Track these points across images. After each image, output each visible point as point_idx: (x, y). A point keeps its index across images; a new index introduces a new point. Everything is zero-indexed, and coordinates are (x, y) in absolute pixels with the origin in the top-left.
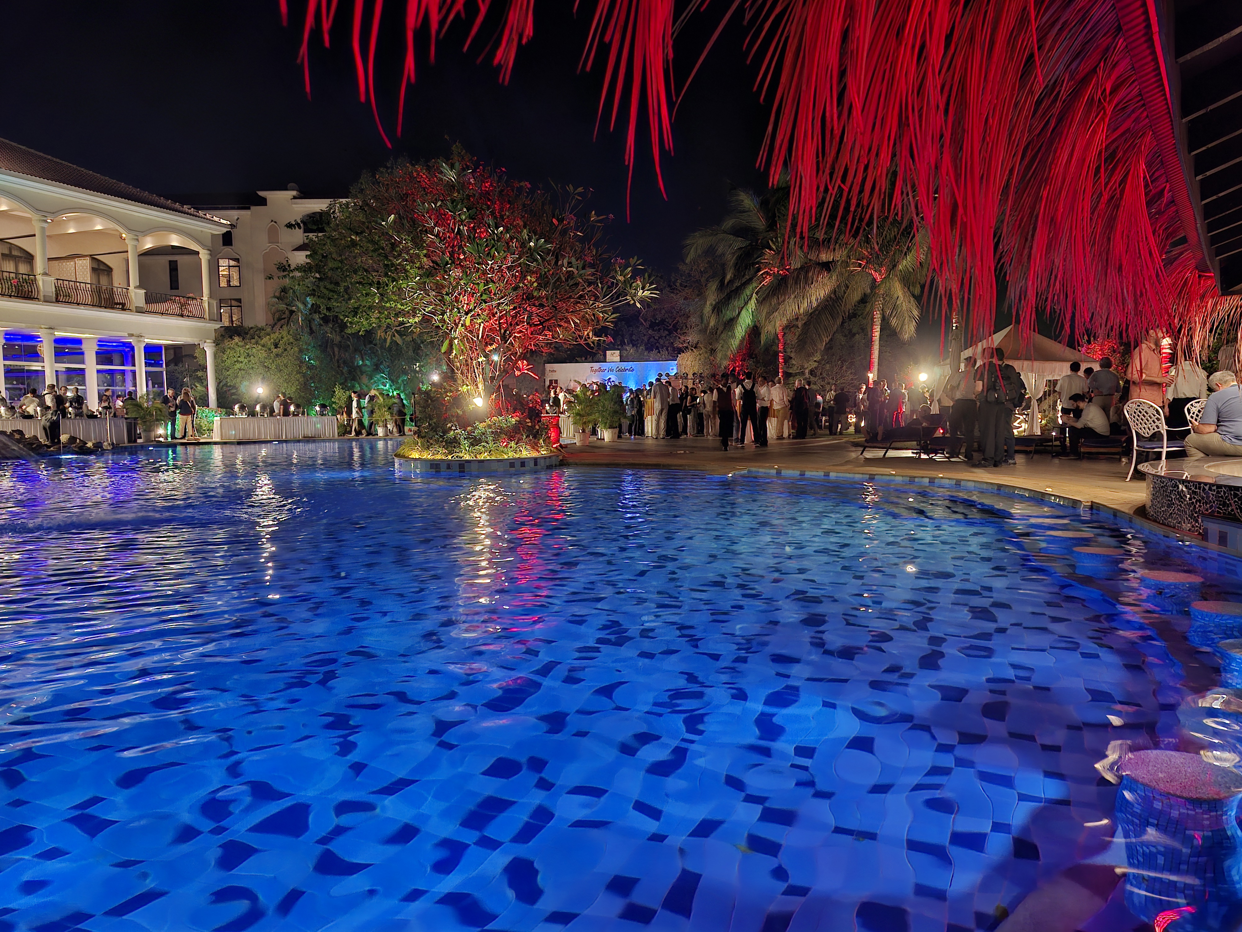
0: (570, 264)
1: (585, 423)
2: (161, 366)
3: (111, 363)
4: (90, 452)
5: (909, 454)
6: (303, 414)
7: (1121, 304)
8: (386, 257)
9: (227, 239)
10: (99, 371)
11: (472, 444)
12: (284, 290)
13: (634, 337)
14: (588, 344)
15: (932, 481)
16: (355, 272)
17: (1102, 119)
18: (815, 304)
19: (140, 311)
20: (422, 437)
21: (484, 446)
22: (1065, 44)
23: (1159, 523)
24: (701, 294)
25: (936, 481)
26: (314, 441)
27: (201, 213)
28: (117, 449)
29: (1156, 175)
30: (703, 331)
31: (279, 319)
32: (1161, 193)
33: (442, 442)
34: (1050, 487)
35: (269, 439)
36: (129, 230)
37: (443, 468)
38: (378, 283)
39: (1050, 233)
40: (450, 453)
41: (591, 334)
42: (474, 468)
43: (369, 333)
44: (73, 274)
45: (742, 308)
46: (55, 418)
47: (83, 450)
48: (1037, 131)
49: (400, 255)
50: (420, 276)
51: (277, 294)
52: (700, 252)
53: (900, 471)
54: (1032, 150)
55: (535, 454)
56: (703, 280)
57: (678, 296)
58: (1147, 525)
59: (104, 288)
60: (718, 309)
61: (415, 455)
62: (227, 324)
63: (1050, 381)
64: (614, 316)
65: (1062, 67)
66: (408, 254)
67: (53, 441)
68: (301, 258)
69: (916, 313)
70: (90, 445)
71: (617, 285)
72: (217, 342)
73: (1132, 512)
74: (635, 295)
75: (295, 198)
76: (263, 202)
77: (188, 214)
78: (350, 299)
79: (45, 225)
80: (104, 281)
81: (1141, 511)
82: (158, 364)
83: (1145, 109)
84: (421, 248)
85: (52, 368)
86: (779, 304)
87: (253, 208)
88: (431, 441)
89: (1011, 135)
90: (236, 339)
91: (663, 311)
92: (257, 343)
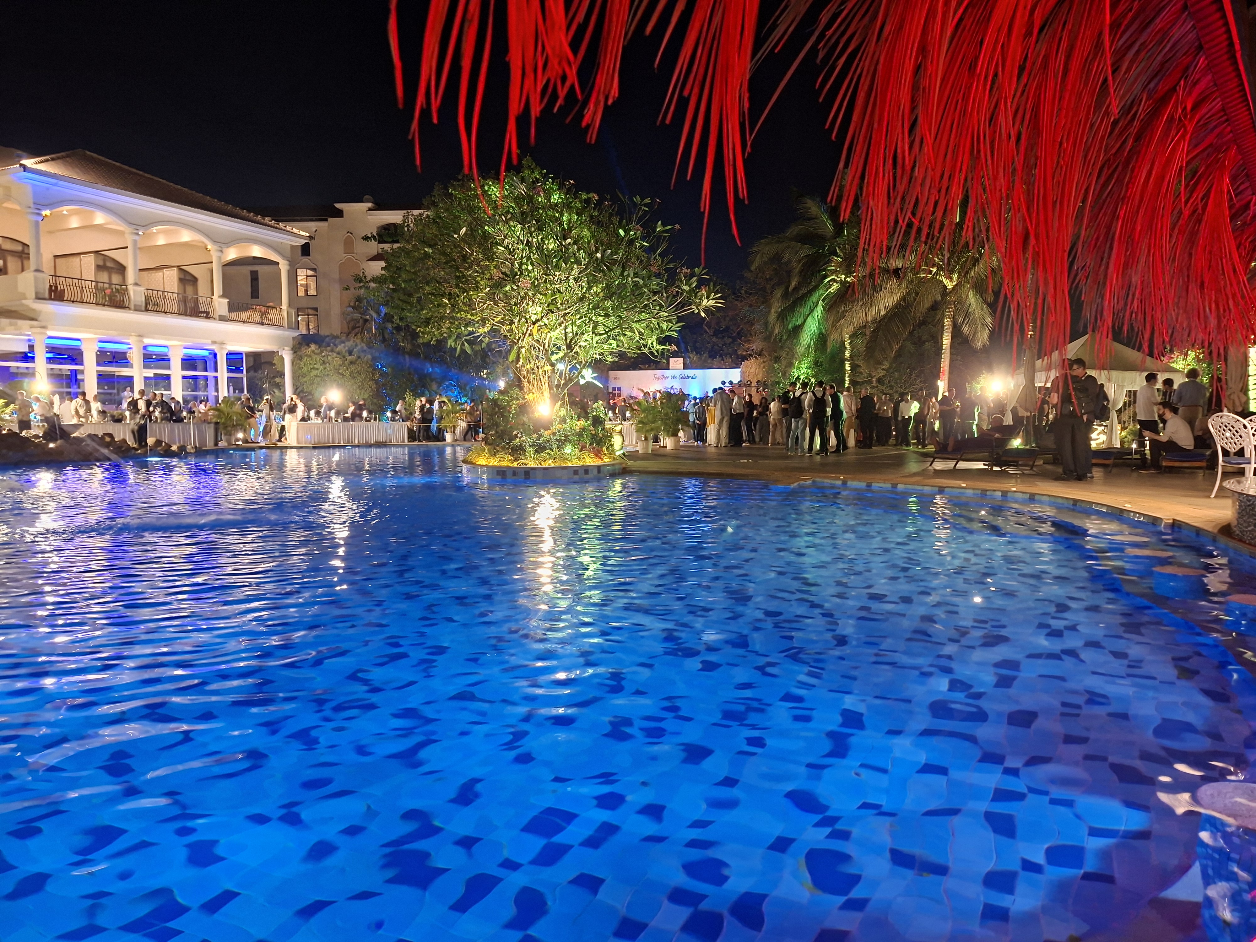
0: (636, 275)
1: (647, 431)
2: (242, 371)
3: (195, 369)
4: (173, 455)
5: (980, 465)
6: (375, 419)
7: (1202, 322)
8: (458, 269)
9: (305, 250)
10: (184, 377)
11: (537, 452)
12: (359, 299)
13: (698, 345)
14: (652, 353)
15: (1005, 494)
16: (428, 283)
17: (1183, 137)
18: (883, 312)
19: (222, 319)
20: (490, 444)
21: (548, 454)
22: (1142, 65)
23: (1245, 542)
24: (766, 301)
25: (1009, 495)
26: (385, 446)
27: (281, 225)
28: (201, 452)
29: (1241, 188)
30: (767, 339)
31: (354, 328)
32: (1247, 206)
33: (508, 449)
34: (1129, 503)
35: (342, 444)
36: (215, 242)
37: (509, 474)
38: (450, 294)
39: (1127, 250)
40: (516, 460)
41: (655, 344)
42: (539, 476)
43: (441, 343)
44: (162, 284)
45: (808, 315)
46: (143, 422)
47: (168, 453)
48: (1114, 151)
49: (470, 267)
50: (490, 287)
51: (352, 304)
52: (765, 259)
53: (971, 484)
54: (1108, 169)
55: (598, 462)
56: (768, 286)
57: (743, 303)
58: (1232, 544)
59: (190, 297)
60: (783, 316)
61: (482, 461)
62: (304, 332)
63: (1130, 391)
64: (679, 325)
65: (1139, 87)
66: (478, 265)
67: (140, 444)
68: (376, 268)
69: (989, 320)
70: (174, 448)
71: (682, 294)
72: (295, 350)
73: (1216, 531)
74: (700, 304)
75: (370, 209)
76: (339, 214)
77: (269, 226)
78: (422, 310)
79: (137, 238)
80: (190, 289)
81: (1226, 530)
82: (238, 370)
83: (1229, 125)
84: (491, 259)
85: (141, 373)
86: (847, 311)
87: (330, 220)
88: (498, 448)
89: (1086, 157)
90: (313, 347)
91: (728, 319)
92: (332, 351)
